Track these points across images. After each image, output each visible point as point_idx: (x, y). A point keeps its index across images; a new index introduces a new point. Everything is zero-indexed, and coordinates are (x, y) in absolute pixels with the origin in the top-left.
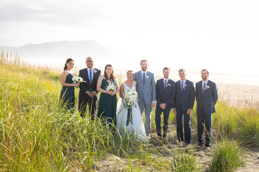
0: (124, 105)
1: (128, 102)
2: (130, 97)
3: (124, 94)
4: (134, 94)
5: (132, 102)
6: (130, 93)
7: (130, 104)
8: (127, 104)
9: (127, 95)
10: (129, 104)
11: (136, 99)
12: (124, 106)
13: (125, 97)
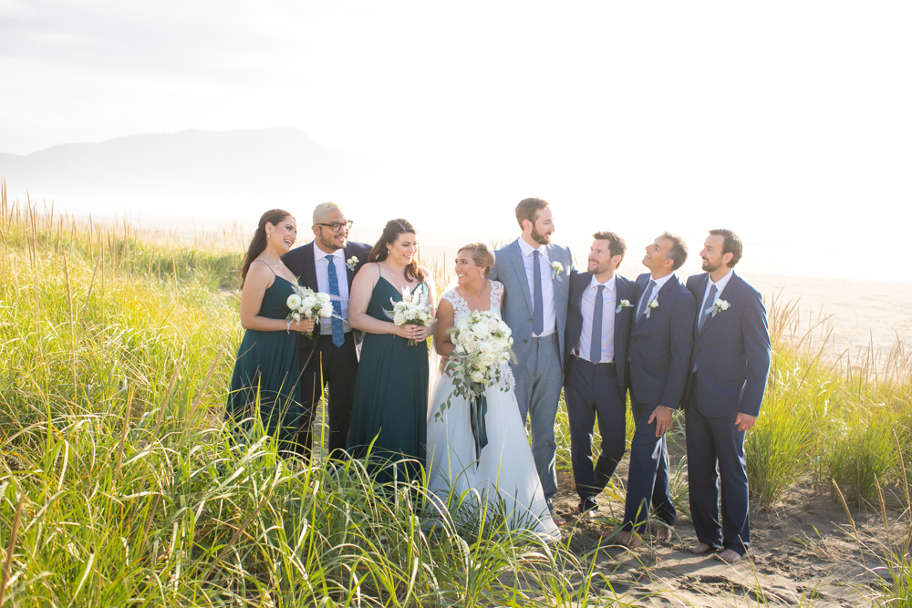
0: (456, 382)
1: (474, 369)
2: (483, 346)
3: (456, 337)
4: (497, 335)
5: (492, 367)
6: (483, 329)
7: (482, 377)
8: (467, 375)
9: (467, 340)
10: (477, 377)
11: (507, 355)
12: (458, 387)
13: (459, 349)
